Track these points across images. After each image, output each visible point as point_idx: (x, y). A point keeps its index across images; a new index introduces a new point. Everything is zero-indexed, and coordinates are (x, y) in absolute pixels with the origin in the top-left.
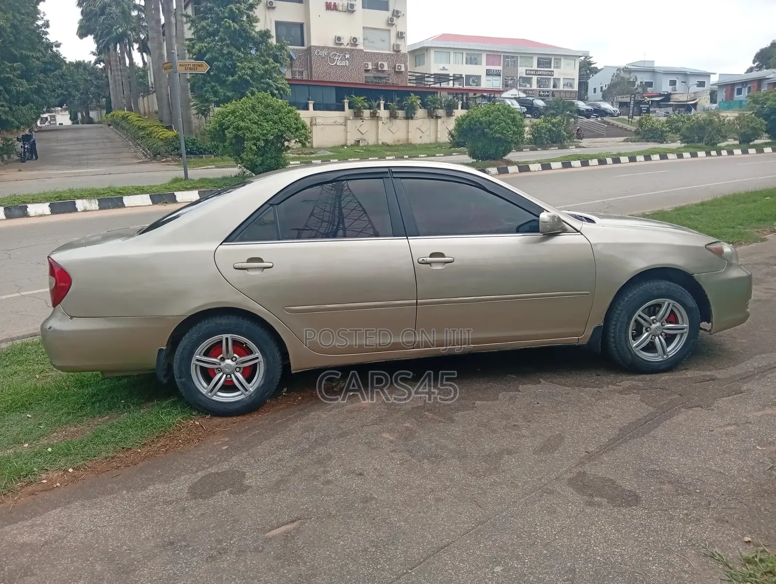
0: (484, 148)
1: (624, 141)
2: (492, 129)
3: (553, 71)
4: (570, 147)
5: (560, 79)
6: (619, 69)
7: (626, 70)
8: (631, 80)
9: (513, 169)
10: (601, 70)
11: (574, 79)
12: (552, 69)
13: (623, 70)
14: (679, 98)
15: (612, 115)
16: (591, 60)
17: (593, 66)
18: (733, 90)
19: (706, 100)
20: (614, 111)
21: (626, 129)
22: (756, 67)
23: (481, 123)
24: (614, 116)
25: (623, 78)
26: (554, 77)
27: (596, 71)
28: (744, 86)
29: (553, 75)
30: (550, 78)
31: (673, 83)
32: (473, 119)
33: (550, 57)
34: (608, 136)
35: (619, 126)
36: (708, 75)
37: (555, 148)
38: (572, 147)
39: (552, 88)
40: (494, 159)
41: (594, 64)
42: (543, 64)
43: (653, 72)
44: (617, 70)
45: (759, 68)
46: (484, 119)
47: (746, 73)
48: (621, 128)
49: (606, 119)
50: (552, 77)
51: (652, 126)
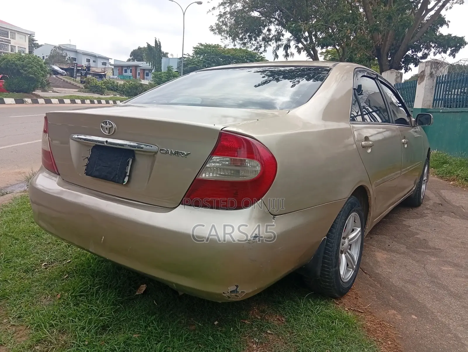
0: (18, 84)
1: (78, 91)
2: (25, 71)
3: (10, 40)
4: (49, 91)
5: (15, 46)
6: (55, 47)
7: (59, 48)
8: (64, 55)
9: (41, 101)
10: (41, 46)
11: (25, 48)
12: (9, 39)
13: (58, 48)
14: (96, 70)
15: (61, 74)
16: (34, 38)
17: (35, 42)
18: (122, 70)
19: (111, 73)
20: (63, 72)
21: (73, 84)
22: (132, 59)
23: (16, 65)
24: (63, 75)
25: (58, 53)
26: (11, 44)
27: (37, 46)
28: (128, 68)
29: (10, 43)
30: (9, 45)
31: (88, 61)
32: (9, 61)
33: (8, 30)
34: (63, 87)
35: (68, 82)
36: (108, 59)
37: (40, 91)
38: (50, 91)
39: (10, 52)
40: (26, 92)
41: (36, 41)
42: (2, 34)
43: (76, 52)
44: (54, 47)
45: (133, 60)
46: (18, 62)
47: (127, 61)
48: (70, 83)
49: (59, 76)
50: (10, 44)
51: (96, 84)
